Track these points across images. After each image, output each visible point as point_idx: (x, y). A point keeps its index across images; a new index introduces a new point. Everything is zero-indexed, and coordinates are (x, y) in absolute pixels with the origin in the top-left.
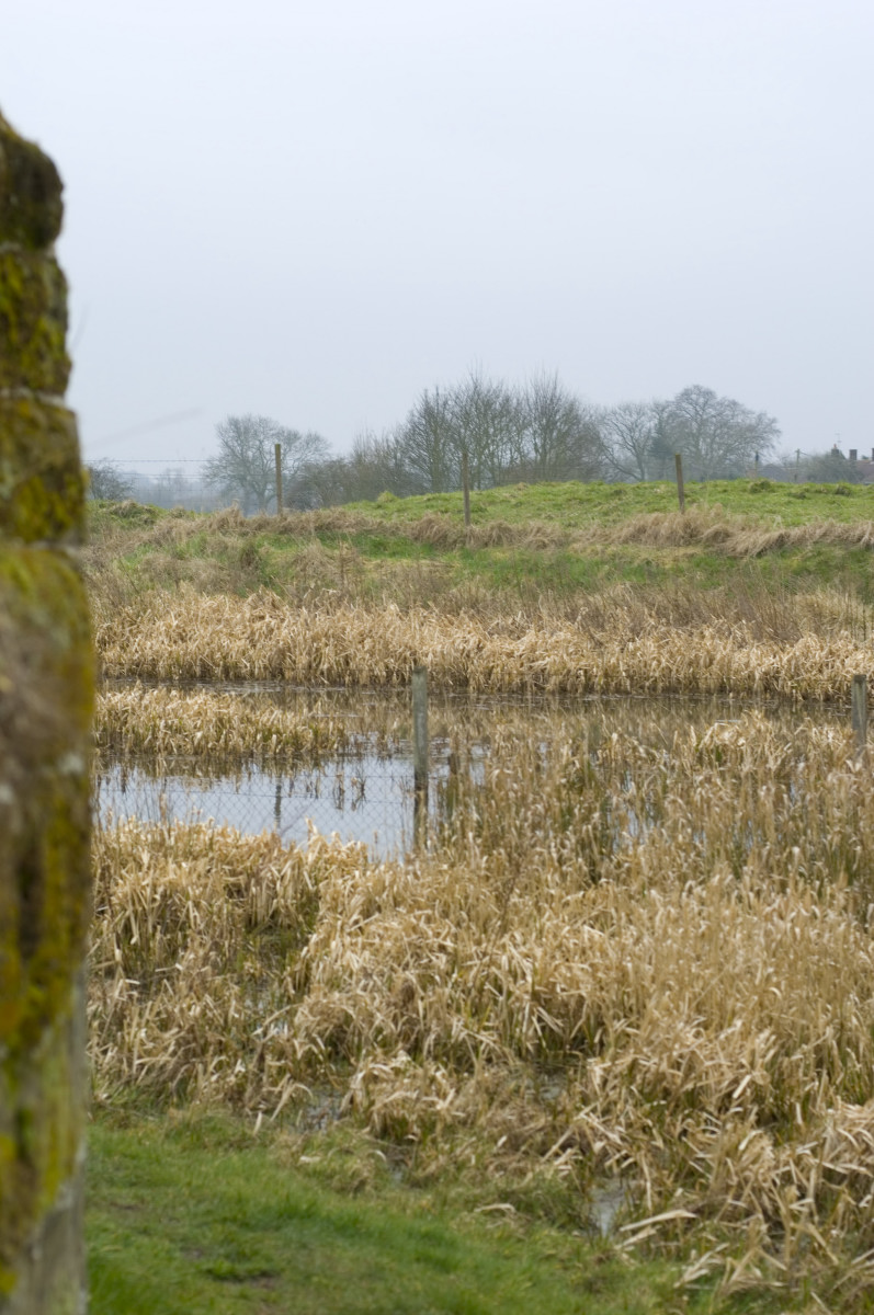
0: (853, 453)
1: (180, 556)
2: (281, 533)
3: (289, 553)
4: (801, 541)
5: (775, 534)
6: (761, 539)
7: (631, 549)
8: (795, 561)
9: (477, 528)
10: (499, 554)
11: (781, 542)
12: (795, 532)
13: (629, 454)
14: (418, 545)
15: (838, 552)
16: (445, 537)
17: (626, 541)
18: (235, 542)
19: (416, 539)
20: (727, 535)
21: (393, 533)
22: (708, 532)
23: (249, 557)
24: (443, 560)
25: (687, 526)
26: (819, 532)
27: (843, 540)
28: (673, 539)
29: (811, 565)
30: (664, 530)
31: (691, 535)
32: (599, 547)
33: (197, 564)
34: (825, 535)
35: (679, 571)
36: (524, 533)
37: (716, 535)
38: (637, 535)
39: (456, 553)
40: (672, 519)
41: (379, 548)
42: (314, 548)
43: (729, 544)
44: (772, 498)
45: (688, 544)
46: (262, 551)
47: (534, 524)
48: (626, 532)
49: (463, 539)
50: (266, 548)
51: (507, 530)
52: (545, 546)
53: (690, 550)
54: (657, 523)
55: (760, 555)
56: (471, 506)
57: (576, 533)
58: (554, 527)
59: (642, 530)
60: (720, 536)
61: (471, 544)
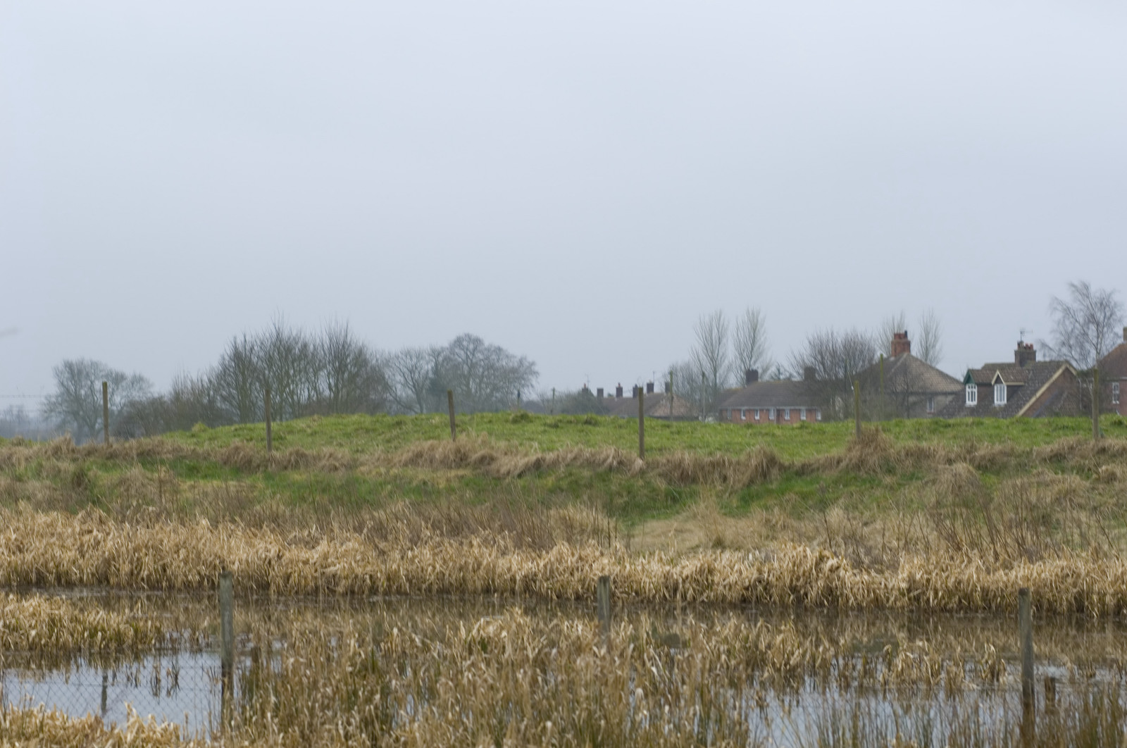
0: (600, 391)
1: (19, 479)
2: (108, 459)
3: (115, 476)
4: (555, 463)
5: (533, 458)
6: (522, 462)
7: (410, 471)
8: (550, 481)
9: (277, 454)
10: (297, 477)
11: (538, 464)
12: (550, 456)
13: (410, 392)
14: (227, 468)
15: (586, 473)
16: (250, 462)
17: (406, 465)
18: (67, 466)
19: (225, 463)
20: (492, 459)
21: (205, 459)
22: (474, 457)
23: (79, 479)
24: (248, 481)
25: (458, 451)
26: (570, 456)
27: (591, 463)
28: (446, 463)
29: (564, 484)
30: (438, 455)
31: (461, 459)
32: (383, 470)
33: (33, 485)
34: (575, 458)
35: (450, 490)
36: (318, 458)
37: (482, 460)
38: (416, 459)
39: (260, 475)
40: (444, 446)
41: (193, 471)
42: (136, 471)
43: (494, 466)
44: (530, 428)
45: (459, 466)
46: (91, 474)
47: (326, 450)
48: (405, 457)
49: (266, 463)
50: (94, 472)
51: (303, 456)
52: (336, 469)
53: (461, 472)
54: (432, 448)
55: (520, 476)
56: (273, 435)
57: (363, 458)
58: (344, 453)
59: (419, 455)
60: (486, 460)
61: (272, 468)
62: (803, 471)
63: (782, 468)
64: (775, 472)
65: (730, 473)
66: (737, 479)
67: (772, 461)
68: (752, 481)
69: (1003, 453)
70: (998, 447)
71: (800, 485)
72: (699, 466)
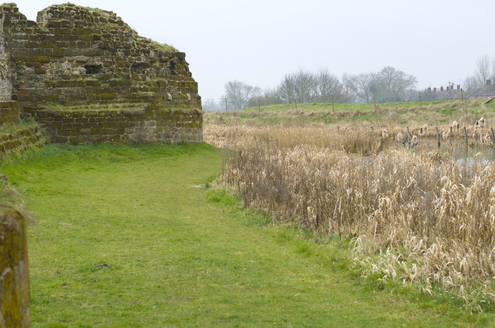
1: (209, 119)
2: (227, 115)
4: (316, 114)
5: (312, 113)
6: (309, 113)
7: (288, 116)
8: (314, 117)
9: (261, 113)
10: (265, 117)
11: (313, 114)
12: (315, 112)
15: (322, 115)
16: (256, 115)
18: (219, 117)
19: (251, 115)
21: (247, 114)
22: (300, 113)
23: (221, 119)
24: (255, 119)
25: (297, 112)
27: (323, 113)
28: (295, 114)
29: (317, 118)
32: (282, 116)
33: (212, 120)
34: (320, 112)
35: (295, 119)
36: (269, 114)
39: (258, 117)
40: (294, 111)
41: (244, 117)
42: (232, 117)
43: (304, 114)
47: (271, 112)
48: (287, 113)
49: (259, 115)
50: (224, 117)
52: (273, 116)
53: (297, 116)
54: (292, 111)
55: (309, 116)
56: (260, 109)
57: (279, 113)
58: (275, 112)
59: (289, 112)
60: (303, 113)
61: (260, 116)
62: (364, 114)
63: (361, 113)
64: (359, 114)
65: (350, 114)
66: (352, 116)
67: (359, 112)
68: (354, 116)
69: (403, 109)
70: (402, 108)
71: (363, 117)
72: (344, 113)
